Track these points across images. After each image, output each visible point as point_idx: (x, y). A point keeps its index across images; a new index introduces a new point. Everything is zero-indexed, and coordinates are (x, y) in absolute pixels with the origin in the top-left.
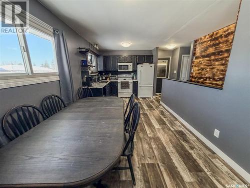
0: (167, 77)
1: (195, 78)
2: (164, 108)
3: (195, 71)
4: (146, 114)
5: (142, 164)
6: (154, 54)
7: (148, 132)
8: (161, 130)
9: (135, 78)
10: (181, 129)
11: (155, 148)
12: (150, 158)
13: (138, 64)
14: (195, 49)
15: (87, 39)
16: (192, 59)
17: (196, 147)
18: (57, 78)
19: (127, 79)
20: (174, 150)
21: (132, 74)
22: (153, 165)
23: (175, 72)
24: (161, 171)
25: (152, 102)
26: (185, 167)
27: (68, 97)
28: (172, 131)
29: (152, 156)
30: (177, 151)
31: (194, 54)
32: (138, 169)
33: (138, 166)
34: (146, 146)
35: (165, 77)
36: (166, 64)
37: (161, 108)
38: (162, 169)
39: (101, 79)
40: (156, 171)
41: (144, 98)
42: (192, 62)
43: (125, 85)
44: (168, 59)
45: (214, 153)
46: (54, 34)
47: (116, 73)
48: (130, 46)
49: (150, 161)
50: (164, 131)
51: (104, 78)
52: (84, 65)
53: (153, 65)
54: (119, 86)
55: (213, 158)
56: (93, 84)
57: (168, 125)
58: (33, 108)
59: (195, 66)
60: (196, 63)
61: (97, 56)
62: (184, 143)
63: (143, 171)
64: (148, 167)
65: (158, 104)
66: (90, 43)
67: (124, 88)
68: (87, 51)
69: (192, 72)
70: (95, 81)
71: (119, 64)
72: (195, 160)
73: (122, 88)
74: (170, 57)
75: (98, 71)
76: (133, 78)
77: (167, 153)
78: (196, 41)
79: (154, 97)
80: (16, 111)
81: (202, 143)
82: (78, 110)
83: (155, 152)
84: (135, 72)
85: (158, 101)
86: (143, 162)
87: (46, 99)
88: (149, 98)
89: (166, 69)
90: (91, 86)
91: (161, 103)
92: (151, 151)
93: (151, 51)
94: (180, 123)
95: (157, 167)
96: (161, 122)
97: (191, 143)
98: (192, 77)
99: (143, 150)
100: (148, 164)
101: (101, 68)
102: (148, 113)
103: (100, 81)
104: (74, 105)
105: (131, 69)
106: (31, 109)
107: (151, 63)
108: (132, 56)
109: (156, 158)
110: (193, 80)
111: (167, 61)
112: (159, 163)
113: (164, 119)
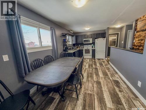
1: (137, 46)
2: (111, 66)
3: (136, 41)
4: (97, 68)
5: (85, 93)
6: (106, 32)
7: (94, 78)
8: (103, 78)
9: (94, 47)
10: (118, 79)
11: (96, 87)
12: (91, 91)
13: (95, 39)
14: (136, 26)
15: (67, 29)
16: (134, 33)
17: (124, 91)
18: (51, 48)
19: (89, 48)
20: (107, 90)
21: (92, 45)
22: (91, 95)
23: (123, 42)
24: (94, 98)
25: (104, 62)
26: (111, 100)
27: (56, 57)
28: (110, 80)
29: (92, 90)
30: (109, 91)
31: (136, 29)
32: (82, 94)
33: (83, 93)
34: (90, 85)
36: (116, 38)
37: (109, 66)
38: (96, 97)
39: (74, 48)
40: (92, 97)
41: (99, 59)
42: (134, 35)
43: (87, 51)
44: (118, 34)
45: (137, 97)
46: (51, 29)
47: (82, 44)
48: (89, 29)
49: (90, 92)
50: (105, 79)
51: (76, 47)
52: (65, 41)
53: (105, 39)
54: (84, 52)
55: (134, 100)
56: (68, 51)
57: (109, 76)
58: (41, 60)
59: (136, 38)
60: (137, 35)
61: (72, 36)
62: (116, 88)
63: (85, 96)
64: (88, 95)
65: (107, 63)
66: (68, 30)
67: (87, 53)
68: (66, 34)
69: (134, 42)
70: (70, 49)
71: (84, 39)
72: (119, 98)
73: (85, 53)
74: (119, 33)
75: (73, 44)
76: (92, 47)
77: (102, 91)
78: (137, 20)
79: (106, 59)
80: (36, 60)
81: (130, 90)
82: (58, 62)
83: (95, 89)
84: (94, 43)
85: (108, 61)
86: (86, 92)
87: (46, 57)
88: (102, 59)
89: (116, 41)
90: (67, 52)
91: (110, 62)
92: (92, 87)
93: (105, 30)
94: (119, 76)
95: (93, 96)
96: (105, 74)
97: (121, 89)
98: (134, 45)
99: (88, 86)
100: (88, 93)
101: (74, 42)
102: (98, 68)
103: (73, 49)
104: (57, 60)
105: (91, 42)
106: (40, 60)
108: (92, 34)
109: (94, 92)
110: (135, 48)
111: (117, 35)
112: (95, 94)
113: (108, 73)
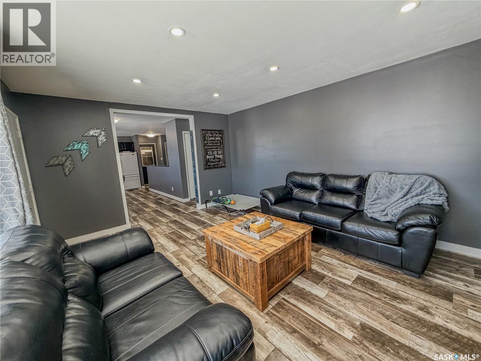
0: (156, 164)
6: (134, 141)
23: (162, 159)
35: (154, 165)
36: (151, 151)
44: (153, 146)
53: (135, 153)
74: (155, 144)
79: (144, 187)
89: (153, 156)
93: (131, 137)
107: (132, 150)
111: (152, 148)
